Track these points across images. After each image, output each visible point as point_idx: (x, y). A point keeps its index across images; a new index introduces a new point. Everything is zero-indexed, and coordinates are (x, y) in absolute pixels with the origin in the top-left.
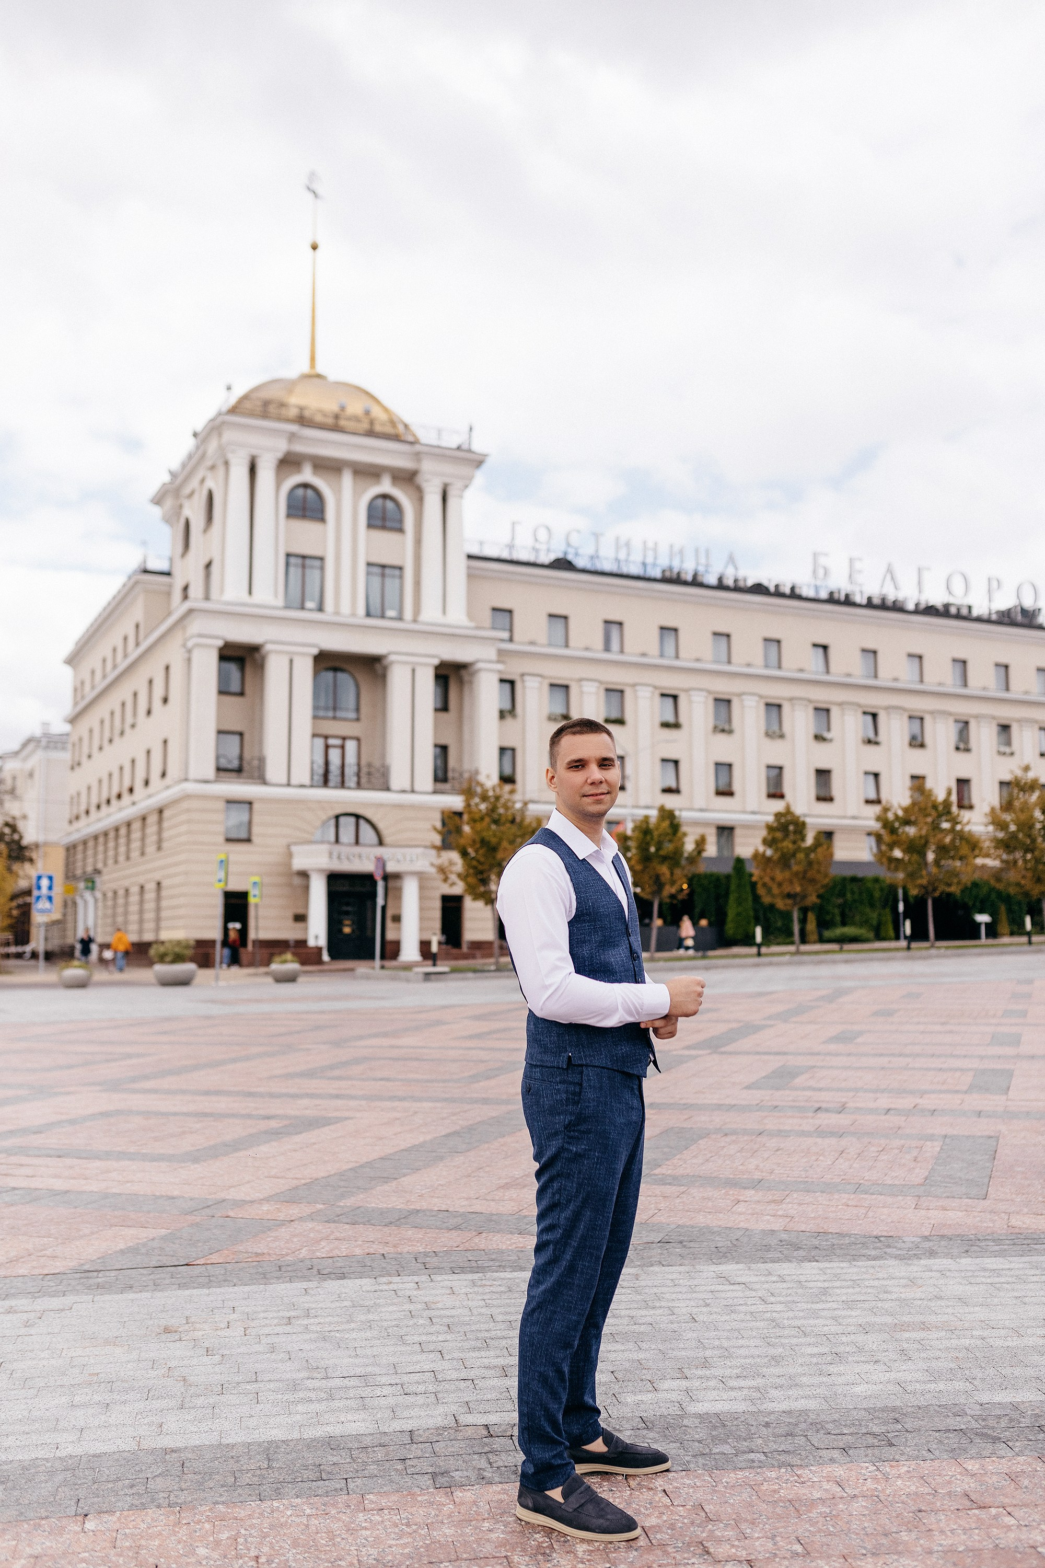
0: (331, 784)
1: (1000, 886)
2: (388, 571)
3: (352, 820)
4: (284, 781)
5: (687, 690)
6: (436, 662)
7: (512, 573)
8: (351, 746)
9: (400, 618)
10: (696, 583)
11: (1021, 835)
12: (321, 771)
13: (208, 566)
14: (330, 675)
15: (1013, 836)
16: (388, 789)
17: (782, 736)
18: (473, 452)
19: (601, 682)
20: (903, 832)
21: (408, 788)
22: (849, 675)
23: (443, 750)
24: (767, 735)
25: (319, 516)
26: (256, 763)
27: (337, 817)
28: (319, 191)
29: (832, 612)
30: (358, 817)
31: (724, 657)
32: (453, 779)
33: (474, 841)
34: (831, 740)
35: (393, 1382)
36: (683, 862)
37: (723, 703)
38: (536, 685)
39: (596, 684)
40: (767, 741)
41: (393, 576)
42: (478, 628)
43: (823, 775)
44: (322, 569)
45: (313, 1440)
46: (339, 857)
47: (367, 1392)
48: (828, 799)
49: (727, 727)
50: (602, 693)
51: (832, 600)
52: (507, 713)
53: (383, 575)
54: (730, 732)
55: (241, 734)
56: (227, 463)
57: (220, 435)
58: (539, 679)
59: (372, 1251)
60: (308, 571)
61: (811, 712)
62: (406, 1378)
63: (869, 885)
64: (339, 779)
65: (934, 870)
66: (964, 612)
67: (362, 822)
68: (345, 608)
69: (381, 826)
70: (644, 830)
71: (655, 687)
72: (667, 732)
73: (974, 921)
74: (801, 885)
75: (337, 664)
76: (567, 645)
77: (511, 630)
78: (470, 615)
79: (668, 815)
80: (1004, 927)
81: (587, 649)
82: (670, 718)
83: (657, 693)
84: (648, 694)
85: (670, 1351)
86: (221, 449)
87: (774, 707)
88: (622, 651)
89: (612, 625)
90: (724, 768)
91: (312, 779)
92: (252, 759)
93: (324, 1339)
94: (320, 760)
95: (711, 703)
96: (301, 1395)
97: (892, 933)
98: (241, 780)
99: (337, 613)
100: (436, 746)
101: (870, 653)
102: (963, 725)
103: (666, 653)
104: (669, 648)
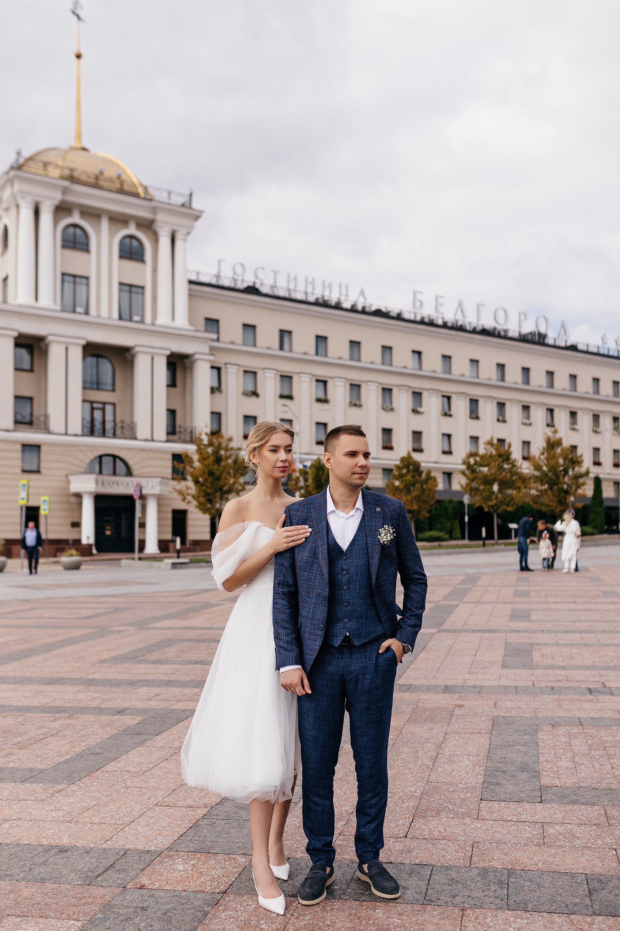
0: (96, 434)
2: (134, 289)
3: (111, 459)
4: (63, 431)
5: (332, 378)
6: (168, 353)
7: (219, 295)
8: (109, 408)
9: (142, 322)
10: (338, 306)
11: (550, 474)
12: (88, 425)
13: (5, 280)
14: (94, 359)
15: (546, 475)
16: (135, 438)
17: (392, 410)
18: (193, 210)
19: (277, 371)
20: (480, 471)
21: (150, 438)
22: (434, 372)
23: (172, 413)
24: (383, 409)
25: (86, 248)
26: (42, 418)
27: (100, 457)
28: (82, 15)
29: (424, 330)
30: (115, 457)
31: (356, 357)
32: (180, 432)
33: (204, 473)
34: (422, 413)
37: (355, 387)
38: (235, 371)
39: (274, 372)
40: (383, 413)
41: (137, 293)
42: (196, 331)
43: (417, 435)
44: (88, 285)
46: (103, 484)
48: (420, 450)
49: (358, 403)
50: (278, 378)
51: (423, 322)
52: (216, 390)
53: (131, 292)
54: (360, 406)
55: (31, 399)
56: (18, 206)
57: (12, 185)
58: (237, 367)
60: (78, 287)
61: (410, 394)
63: (446, 505)
64: (101, 431)
65: (500, 496)
67: (118, 461)
68: (104, 313)
69: (131, 463)
71: (313, 375)
72: (320, 405)
73: (508, 527)
74: (417, 505)
75: (100, 353)
76: (255, 345)
77: (218, 333)
78: (191, 321)
81: (269, 348)
82: (322, 396)
83: (314, 379)
84: (308, 380)
86: (13, 195)
87: (387, 391)
88: (291, 351)
89: (285, 334)
91: (83, 431)
92: (40, 416)
94: (88, 418)
95: (348, 387)
97: (459, 535)
98: (32, 430)
99: (98, 316)
100: (168, 410)
101: (447, 358)
102: (501, 405)
103: (319, 353)
104: (321, 350)
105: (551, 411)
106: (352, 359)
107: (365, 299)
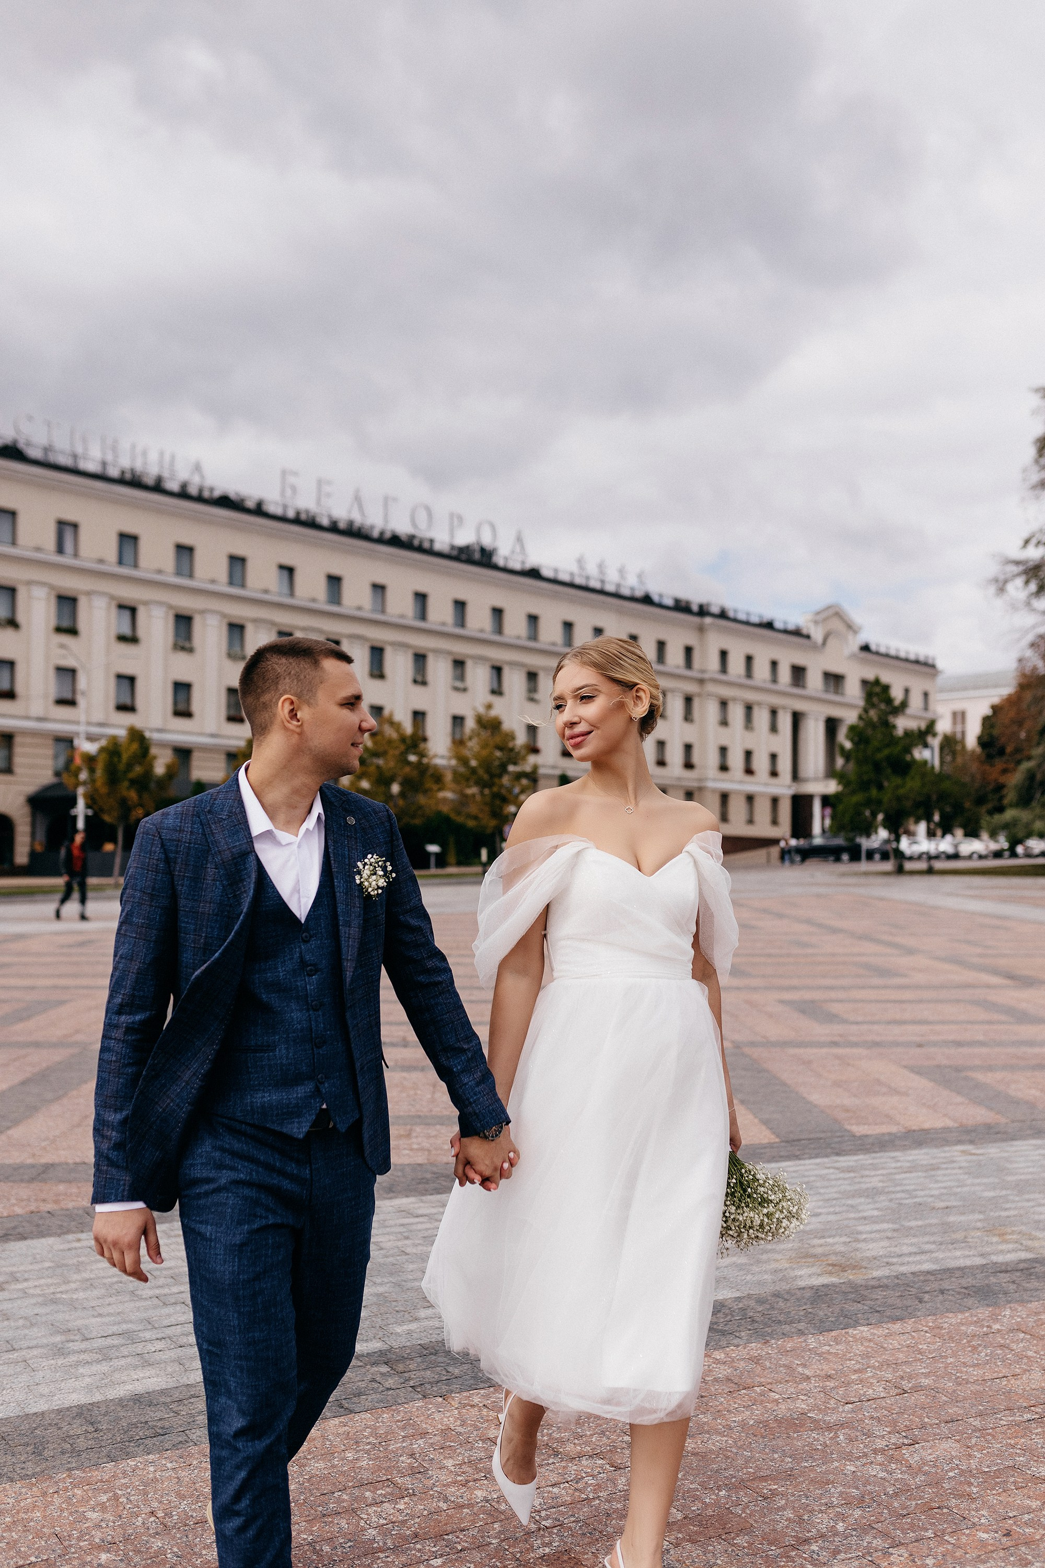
1: (460, 819)
5: (146, 603)
10: (158, 487)
19: (51, 588)
22: (313, 600)
24: (230, 656)
29: (300, 534)
31: (186, 570)
35: (159, 1336)
36: (153, 785)
37: (183, 622)
39: (47, 589)
40: (229, 663)
45: (121, 1400)
47: (139, 1348)
49: (187, 645)
50: (53, 602)
51: (297, 521)
54: (190, 650)
59: (33, 1208)
62: (169, 1332)
65: (399, 802)
66: (426, 545)
70: (113, 750)
71: (112, 598)
72: (123, 646)
73: (425, 851)
76: (14, 543)
79: (136, 735)
80: (452, 858)
81: (37, 550)
82: (126, 630)
83: (114, 604)
84: (104, 604)
85: (403, 1283)
87: (237, 628)
88: (76, 555)
89: (66, 528)
90: (182, 689)
93: (54, 1302)
95: (171, 619)
96: (73, 1358)
101: (334, 581)
102: (420, 659)
103: (125, 560)
104: (129, 556)
105: (498, 670)
106: (179, 573)
107: (202, 477)
